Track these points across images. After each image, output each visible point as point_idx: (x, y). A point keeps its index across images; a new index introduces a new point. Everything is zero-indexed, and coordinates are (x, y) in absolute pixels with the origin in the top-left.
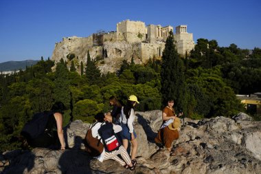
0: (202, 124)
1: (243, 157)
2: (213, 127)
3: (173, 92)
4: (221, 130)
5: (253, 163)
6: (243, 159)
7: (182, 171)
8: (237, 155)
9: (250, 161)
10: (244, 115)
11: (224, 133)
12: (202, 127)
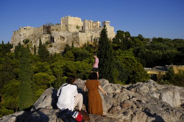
0: (133, 87)
1: (167, 108)
2: (141, 89)
3: (106, 66)
4: (146, 91)
5: (174, 111)
6: (167, 109)
7: (131, 119)
8: (162, 107)
9: (172, 110)
10: (152, 81)
11: (148, 93)
12: (133, 89)
